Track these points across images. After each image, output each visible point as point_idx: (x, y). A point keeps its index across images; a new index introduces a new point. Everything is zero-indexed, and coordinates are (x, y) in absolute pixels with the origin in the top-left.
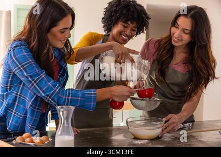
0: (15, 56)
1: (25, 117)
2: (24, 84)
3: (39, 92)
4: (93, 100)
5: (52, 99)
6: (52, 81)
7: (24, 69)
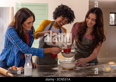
0: (9, 33)
1: (14, 59)
2: (13, 45)
3: (20, 49)
4: (42, 53)
5: (25, 52)
6: (25, 44)
7: (13, 39)
